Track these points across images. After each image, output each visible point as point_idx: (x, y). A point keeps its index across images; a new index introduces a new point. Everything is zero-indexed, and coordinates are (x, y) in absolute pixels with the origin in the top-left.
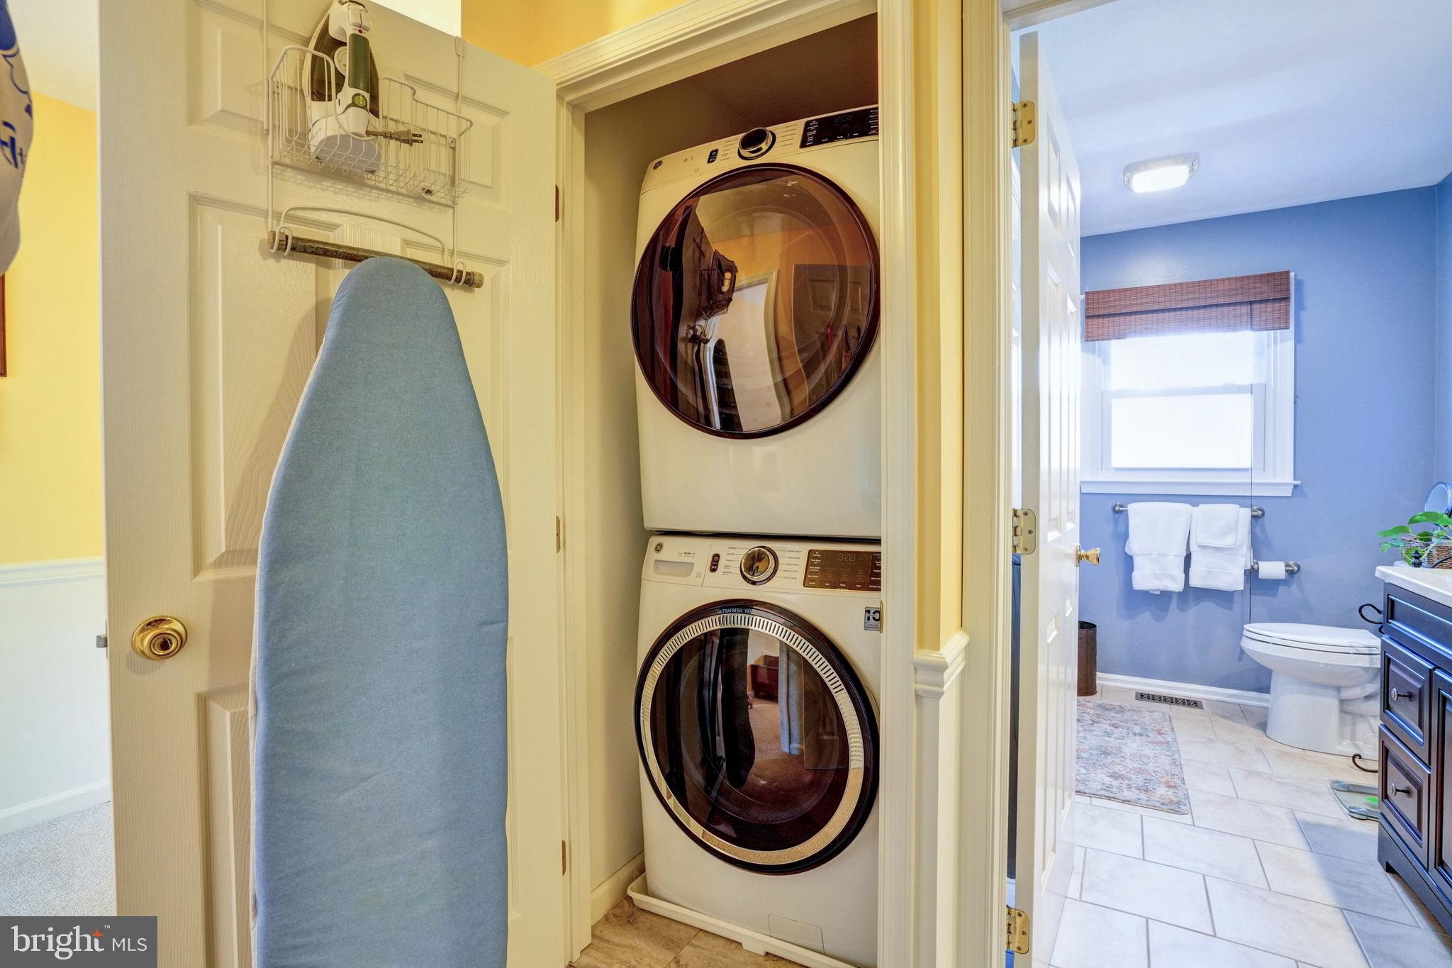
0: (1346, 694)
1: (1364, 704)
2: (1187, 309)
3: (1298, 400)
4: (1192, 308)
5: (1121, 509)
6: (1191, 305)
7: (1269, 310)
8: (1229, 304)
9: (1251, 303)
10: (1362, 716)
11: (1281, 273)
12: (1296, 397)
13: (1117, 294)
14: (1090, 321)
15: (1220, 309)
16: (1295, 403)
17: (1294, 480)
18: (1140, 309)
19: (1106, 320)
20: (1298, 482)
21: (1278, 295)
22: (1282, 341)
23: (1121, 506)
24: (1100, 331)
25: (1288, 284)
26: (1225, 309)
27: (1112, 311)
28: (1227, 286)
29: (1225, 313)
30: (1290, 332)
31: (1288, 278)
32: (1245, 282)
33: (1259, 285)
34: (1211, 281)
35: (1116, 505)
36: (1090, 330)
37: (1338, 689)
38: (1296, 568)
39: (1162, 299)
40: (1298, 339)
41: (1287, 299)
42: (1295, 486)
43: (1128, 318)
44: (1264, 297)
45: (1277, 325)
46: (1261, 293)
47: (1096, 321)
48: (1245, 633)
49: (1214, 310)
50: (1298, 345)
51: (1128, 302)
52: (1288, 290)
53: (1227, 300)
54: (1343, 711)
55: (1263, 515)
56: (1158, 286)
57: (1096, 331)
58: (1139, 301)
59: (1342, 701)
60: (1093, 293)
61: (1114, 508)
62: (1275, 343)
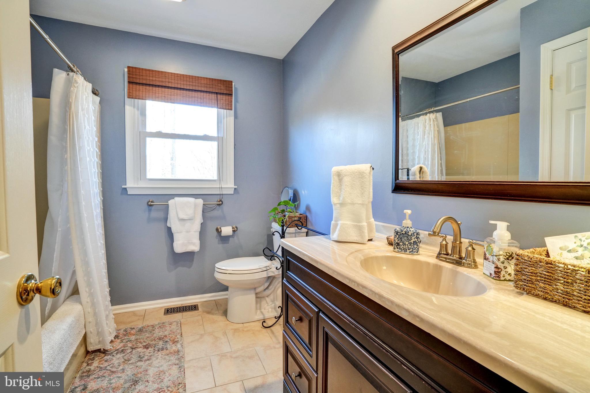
0: (258, 290)
1: (264, 293)
2: (186, 90)
3: (235, 146)
4: (189, 90)
5: (152, 203)
6: (188, 88)
7: (224, 99)
8: (206, 92)
9: (217, 93)
10: (263, 297)
11: (229, 81)
12: (235, 145)
13: (148, 72)
14: (131, 85)
15: (202, 94)
16: (235, 148)
17: (235, 186)
18: (161, 84)
19: (141, 87)
20: (236, 187)
21: (228, 92)
22: (229, 116)
23: (152, 202)
24: (137, 93)
25: (232, 87)
26: (205, 94)
27: (144, 82)
28: (205, 82)
29: (205, 96)
30: (232, 112)
31: (232, 85)
32: (214, 82)
33: (219, 85)
34: (198, 77)
35: (149, 201)
36: (131, 91)
37: (255, 289)
38: (236, 229)
39: (173, 81)
40: (236, 117)
41: (231, 95)
42: (235, 189)
43: (154, 88)
44: (222, 92)
45: (227, 107)
46: (221, 89)
47: (134, 86)
48: (216, 269)
49: (199, 93)
50: (236, 120)
51: (154, 79)
52: (232, 90)
53: (205, 89)
54: (257, 298)
55: (222, 204)
56: (171, 73)
57: (134, 93)
58: (160, 79)
59: (256, 294)
60: (133, 67)
61: (148, 202)
62: (227, 117)
